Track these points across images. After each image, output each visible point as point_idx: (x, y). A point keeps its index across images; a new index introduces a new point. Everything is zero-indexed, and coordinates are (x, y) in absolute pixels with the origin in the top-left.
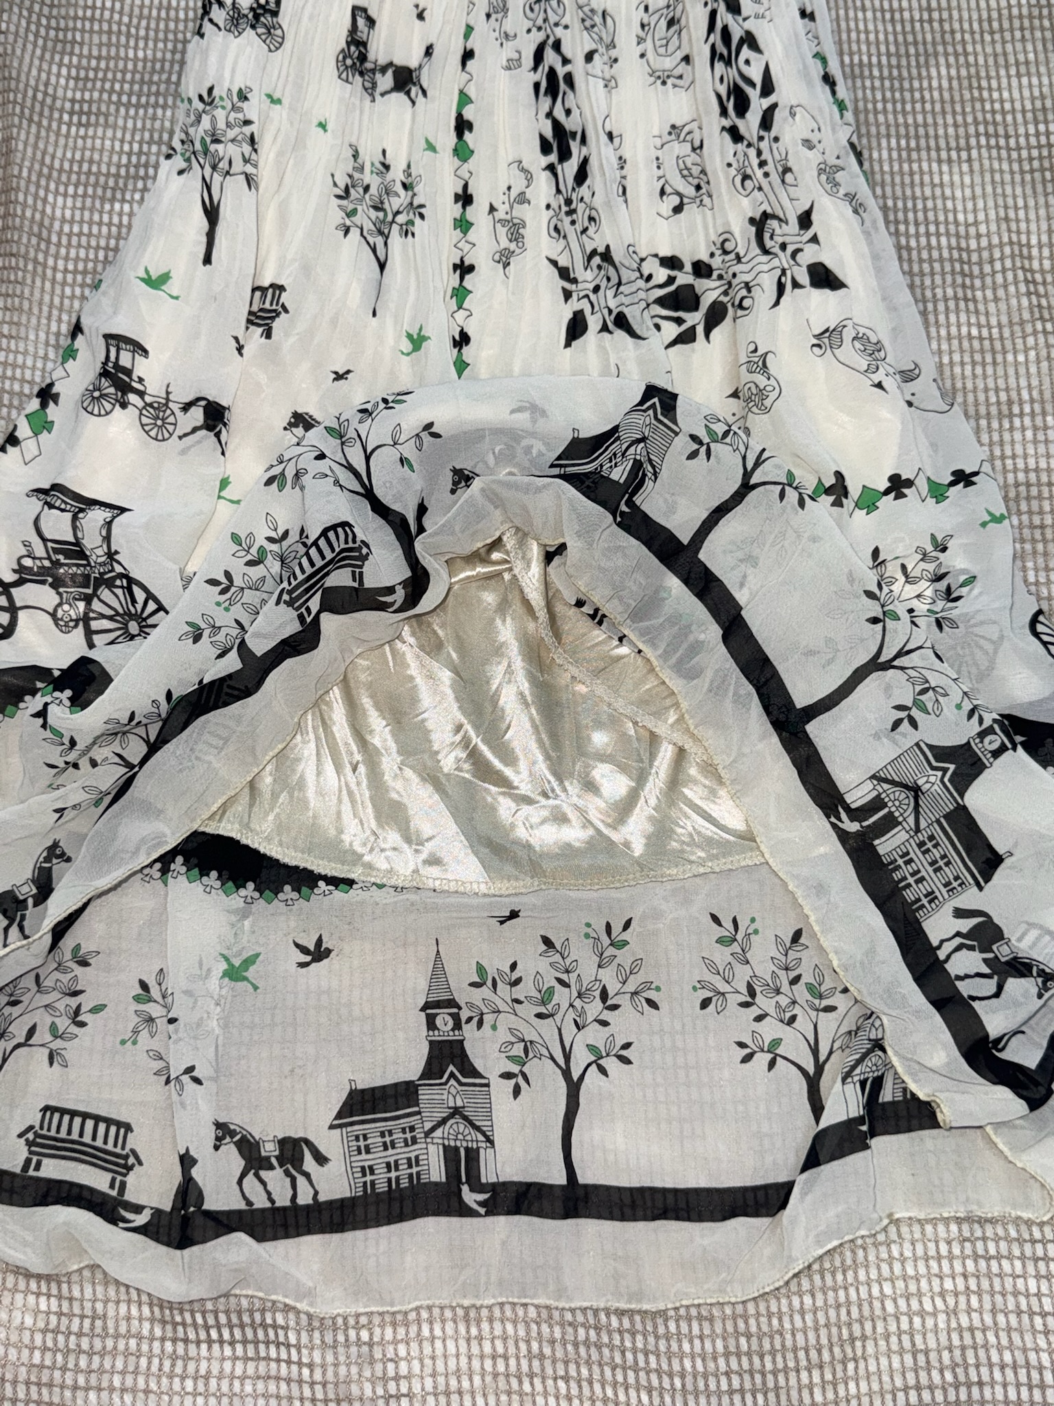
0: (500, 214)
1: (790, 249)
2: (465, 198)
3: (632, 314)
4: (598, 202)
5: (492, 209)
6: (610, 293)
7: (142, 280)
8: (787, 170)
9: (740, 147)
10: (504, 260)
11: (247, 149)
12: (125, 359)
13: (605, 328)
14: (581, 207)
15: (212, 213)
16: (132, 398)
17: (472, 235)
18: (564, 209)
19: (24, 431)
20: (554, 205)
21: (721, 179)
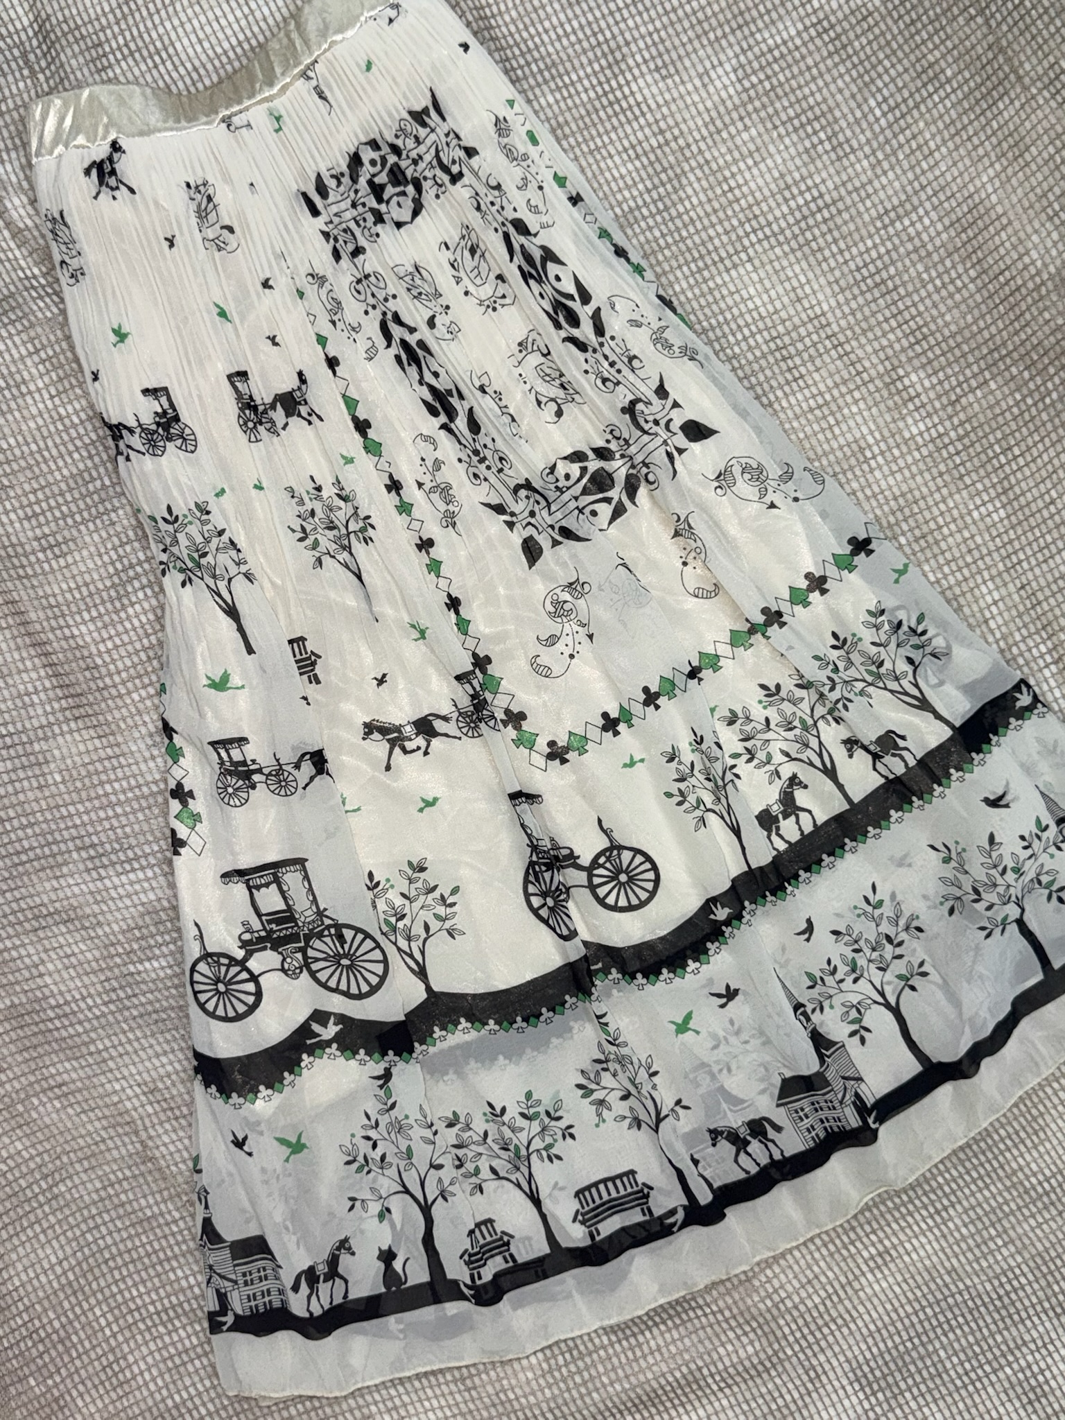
0: (427, 487)
1: (663, 423)
2: (394, 486)
3: (570, 523)
4: (500, 444)
5: (420, 485)
6: (545, 513)
7: (209, 686)
8: (632, 359)
9: (589, 355)
10: (450, 520)
11: (233, 553)
12: (236, 755)
13: (556, 543)
14: (488, 453)
15: (232, 612)
16: (256, 777)
17: (416, 513)
18: (475, 459)
19: (183, 832)
20: (465, 458)
21: (586, 384)
